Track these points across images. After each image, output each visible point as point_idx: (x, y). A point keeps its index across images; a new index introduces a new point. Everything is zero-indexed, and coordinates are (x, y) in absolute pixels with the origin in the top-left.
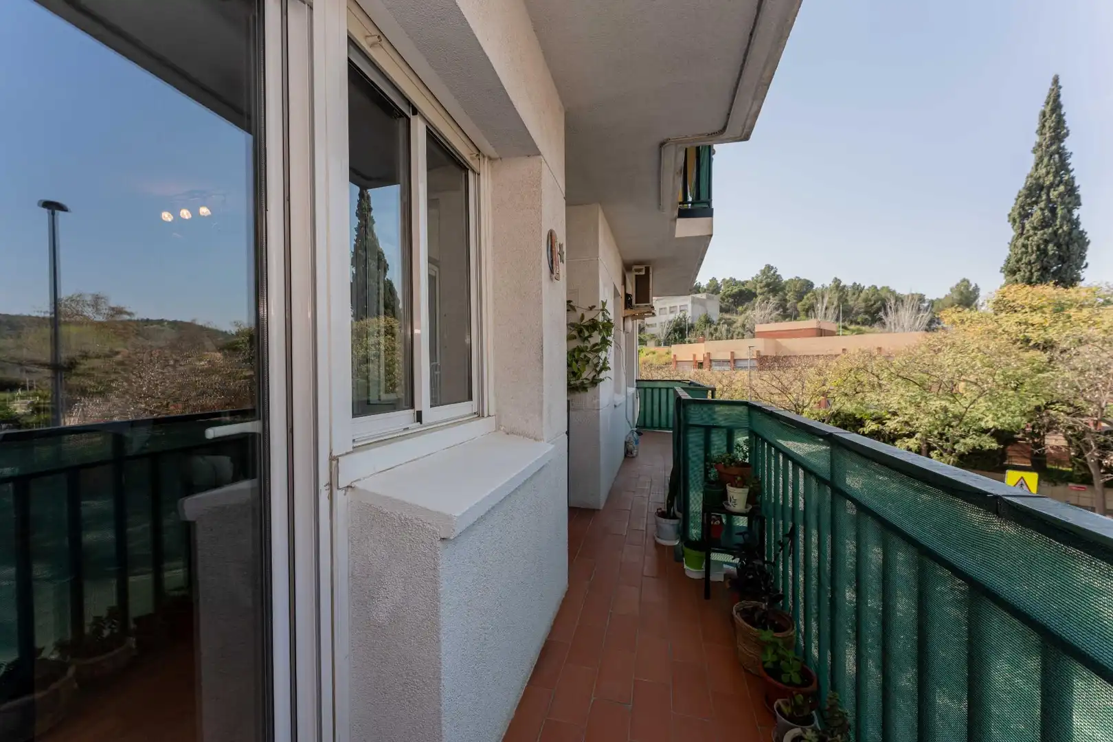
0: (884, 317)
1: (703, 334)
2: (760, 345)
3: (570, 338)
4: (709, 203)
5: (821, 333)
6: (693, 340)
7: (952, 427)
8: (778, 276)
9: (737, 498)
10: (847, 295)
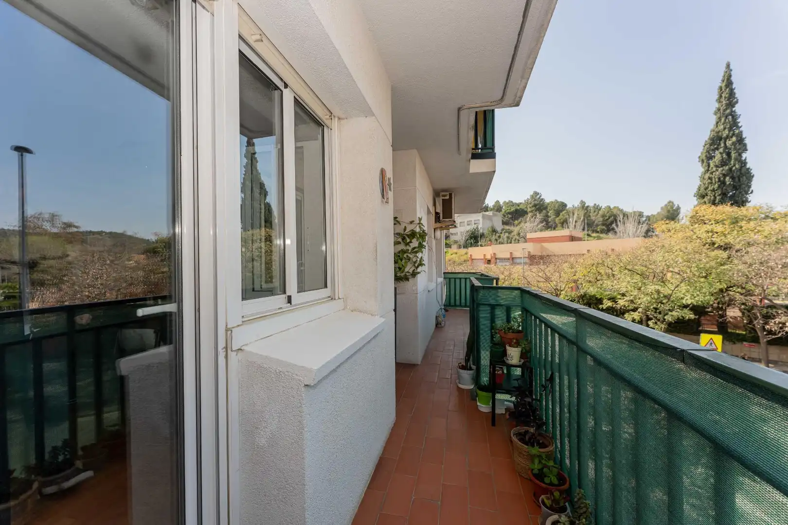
0: (615, 227)
1: (490, 240)
2: (530, 248)
3: (396, 243)
4: (492, 148)
5: (572, 239)
6: (483, 244)
7: (663, 303)
8: (542, 199)
9: (514, 354)
10: (590, 212)
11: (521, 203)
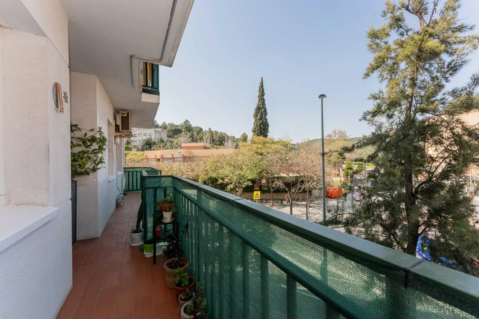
0: (224, 143)
1: (160, 146)
2: (183, 152)
4: (158, 88)
6: (155, 149)
8: (190, 125)
9: (167, 217)
10: (213, 135)
11: (178, 125)
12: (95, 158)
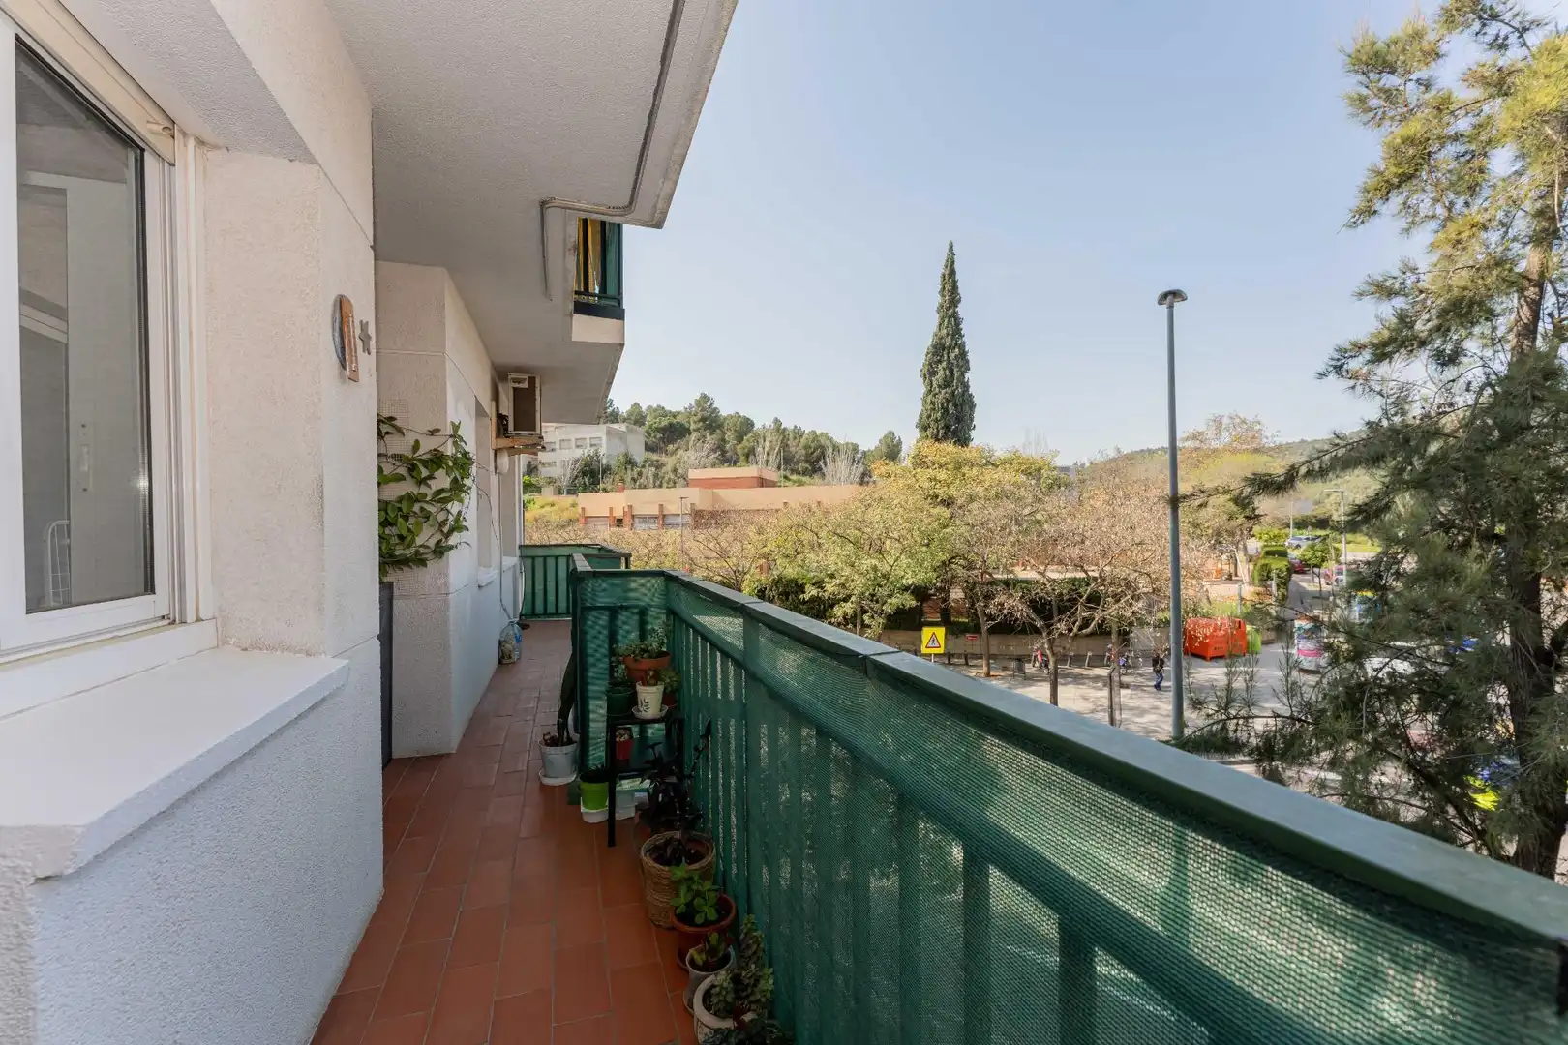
0: (823, 466)
1: (623, 480)
2: (696, 497)
4: (618, 298)
5: (762, 482)
6: (609, 487)
8: (716, 409)
9: (650, 699)
10: (788, 440)
11: (679, 413)
12: (441, 517)
